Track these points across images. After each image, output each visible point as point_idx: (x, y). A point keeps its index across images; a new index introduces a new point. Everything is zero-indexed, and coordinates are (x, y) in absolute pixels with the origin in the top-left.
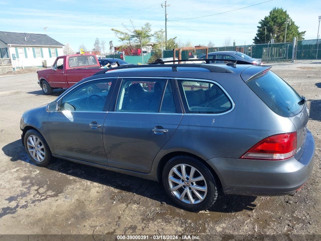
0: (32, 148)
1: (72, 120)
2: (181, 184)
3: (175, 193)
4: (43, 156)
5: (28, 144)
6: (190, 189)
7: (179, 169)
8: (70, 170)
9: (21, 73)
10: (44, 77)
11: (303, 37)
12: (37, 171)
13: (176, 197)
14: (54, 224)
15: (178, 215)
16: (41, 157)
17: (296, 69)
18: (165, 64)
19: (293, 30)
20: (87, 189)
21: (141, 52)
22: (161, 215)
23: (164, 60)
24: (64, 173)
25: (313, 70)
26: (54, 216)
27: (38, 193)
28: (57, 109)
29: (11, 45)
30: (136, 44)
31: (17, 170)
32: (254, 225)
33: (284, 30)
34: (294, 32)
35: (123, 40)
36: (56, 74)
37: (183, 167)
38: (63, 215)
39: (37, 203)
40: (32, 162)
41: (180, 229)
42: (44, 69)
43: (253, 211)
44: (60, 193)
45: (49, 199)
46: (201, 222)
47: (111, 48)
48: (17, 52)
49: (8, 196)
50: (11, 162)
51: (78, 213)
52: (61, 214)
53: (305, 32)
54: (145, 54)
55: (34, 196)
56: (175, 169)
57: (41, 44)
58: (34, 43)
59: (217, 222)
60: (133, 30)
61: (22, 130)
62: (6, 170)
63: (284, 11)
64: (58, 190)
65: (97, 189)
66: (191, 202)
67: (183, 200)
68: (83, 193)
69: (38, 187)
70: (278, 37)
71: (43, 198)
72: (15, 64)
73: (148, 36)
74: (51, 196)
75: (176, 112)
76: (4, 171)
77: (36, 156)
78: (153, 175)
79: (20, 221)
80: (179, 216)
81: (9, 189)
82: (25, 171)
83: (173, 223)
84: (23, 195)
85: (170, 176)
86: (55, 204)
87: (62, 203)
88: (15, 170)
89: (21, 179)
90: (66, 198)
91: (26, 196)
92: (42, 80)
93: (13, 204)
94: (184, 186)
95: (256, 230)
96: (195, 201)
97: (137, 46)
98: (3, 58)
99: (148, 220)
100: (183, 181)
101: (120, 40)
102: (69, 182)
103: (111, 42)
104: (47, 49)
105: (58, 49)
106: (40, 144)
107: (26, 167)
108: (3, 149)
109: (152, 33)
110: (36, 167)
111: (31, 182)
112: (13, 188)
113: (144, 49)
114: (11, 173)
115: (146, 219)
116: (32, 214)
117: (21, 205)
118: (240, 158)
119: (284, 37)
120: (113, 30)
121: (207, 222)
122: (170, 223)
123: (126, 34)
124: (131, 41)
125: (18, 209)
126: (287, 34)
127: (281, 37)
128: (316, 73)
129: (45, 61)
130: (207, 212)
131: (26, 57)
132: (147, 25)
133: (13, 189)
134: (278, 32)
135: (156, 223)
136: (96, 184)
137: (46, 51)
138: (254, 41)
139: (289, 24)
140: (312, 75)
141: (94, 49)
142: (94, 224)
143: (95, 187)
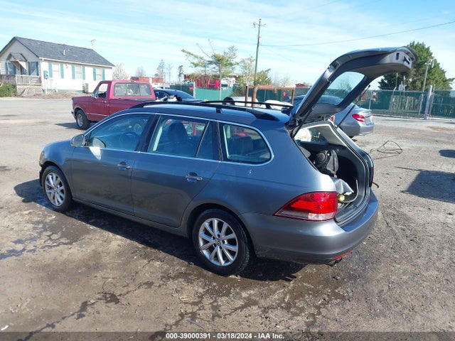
0: (51, 188)
1: (100, 158)
2: (212, 241)
3: (205, 252)
4: (62, 199)
5: (46, 183)
6: (221, 248)
7: (211, 225)
8: (92, 219)
9: (52, 98)
10: (81, 105)
11: (451, 86)
12: (53, 217)
13: (204, 256)
14: (63, 271)
15: (204, 277)
16: (60, 200)
17: (424, 129)
18: (236, 104)
19: (436, 75)
20: (108, 241)
21: (219, 85)
22: (185, 276)
23: (235, 99)
24: (84, 222)
25: (447, 132)
26: (64, 263)
27: (50, 239)
28: (84, 143)
29: (43, 59)
30: (214, 73)
31: (30, 213)
32: (286, 296)
33: (424, 73)
34: (437, 78)
35: (196, 65)
36: (97, 104)
37: (216, 222)
38: (75, 264)
39: (47, 248)
40: (49, 205)
41: (201, 290)
42: (84, 95)
43: (291, 282)
44: (75, 242)
45: (61, 247)
46: (227, 286)
47: (180, 75)
48: (50, 68)
49: (15, 237)
50: (24, 203)
51: (91, 263)
52: (71, 262)
53: (453, 79)
54: (224, 88)
55: (45, 242)
56: (206, 224)
57: (83, 61)
58: (76, 59)
59: (244, 288)
60: (211, 55)
61: (42, 166)
62: (17, 212)
63: (426, 47)
64: (73, 238)
65: (119, 242)
66: (220, 263)
67: (213, 261)
68: (102, 245)
69: (51, 233)
70: (414, 82)
71: (55, 244)
72: (46, 84)
73: (231, 64)
74: (65, 244)
75: (214, 159)
76: (14, 212)
77: (54, 199)
78: (182, 229)
79: (25, 264)
80: (205, 279)
81: (16, 232)
82: (39, 214)
83: (195, 283)
84: (33, 239)
85: (201, 233)
86: (67, 252)
87: (76, 252)
88: (27, 212)
89: (33, 223)
90: (81, 247)
91: (36, 241)
92: (77, 109)
93: (19, 247)
94: (215, 244)
95: (286, 300)
96: (225, 262)
97: (215, 76)
98: (32, 76)
99: (169, 278)
100: (214, 238)
101: (192, 65)
102: (88, 232)
103: (181, 67)
104: (91, 69)
105: (106, 70)
106: (61, 185)
107: (40, 211)
108: (16, 188)
109: (237, 60)
110: (52, 211)
111: (43, 227)
112: (21, 231)
113: (223, 82)
114: (23, 215)
115: (167, 277)
116: (40, 259)
117: (28, 249)
118: (274, 215)
119: (422, 83)
120: (183, 51)
121: (234, 287)
122: (192, 283)
123: (201, 58)
124: (207, 69)
125: (25, 253)
126: (427, 80)
127: (418, 83)
128: (449, 137)
129: (87, 85)
130: (239, 277)
131: (62, 77)
132: (232, 49)
133: (22, 233)
134: (415, 75)
135: (176, 282)
136: (119, 237)
137: (89, 70)
138: (379, 85)
139: (430, 66)
140: (442, 139)
141: (156, 75)
142: (107, 275)
143: (116, 239)
